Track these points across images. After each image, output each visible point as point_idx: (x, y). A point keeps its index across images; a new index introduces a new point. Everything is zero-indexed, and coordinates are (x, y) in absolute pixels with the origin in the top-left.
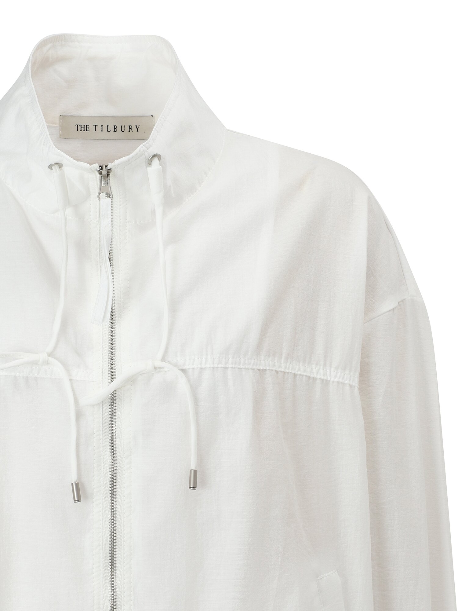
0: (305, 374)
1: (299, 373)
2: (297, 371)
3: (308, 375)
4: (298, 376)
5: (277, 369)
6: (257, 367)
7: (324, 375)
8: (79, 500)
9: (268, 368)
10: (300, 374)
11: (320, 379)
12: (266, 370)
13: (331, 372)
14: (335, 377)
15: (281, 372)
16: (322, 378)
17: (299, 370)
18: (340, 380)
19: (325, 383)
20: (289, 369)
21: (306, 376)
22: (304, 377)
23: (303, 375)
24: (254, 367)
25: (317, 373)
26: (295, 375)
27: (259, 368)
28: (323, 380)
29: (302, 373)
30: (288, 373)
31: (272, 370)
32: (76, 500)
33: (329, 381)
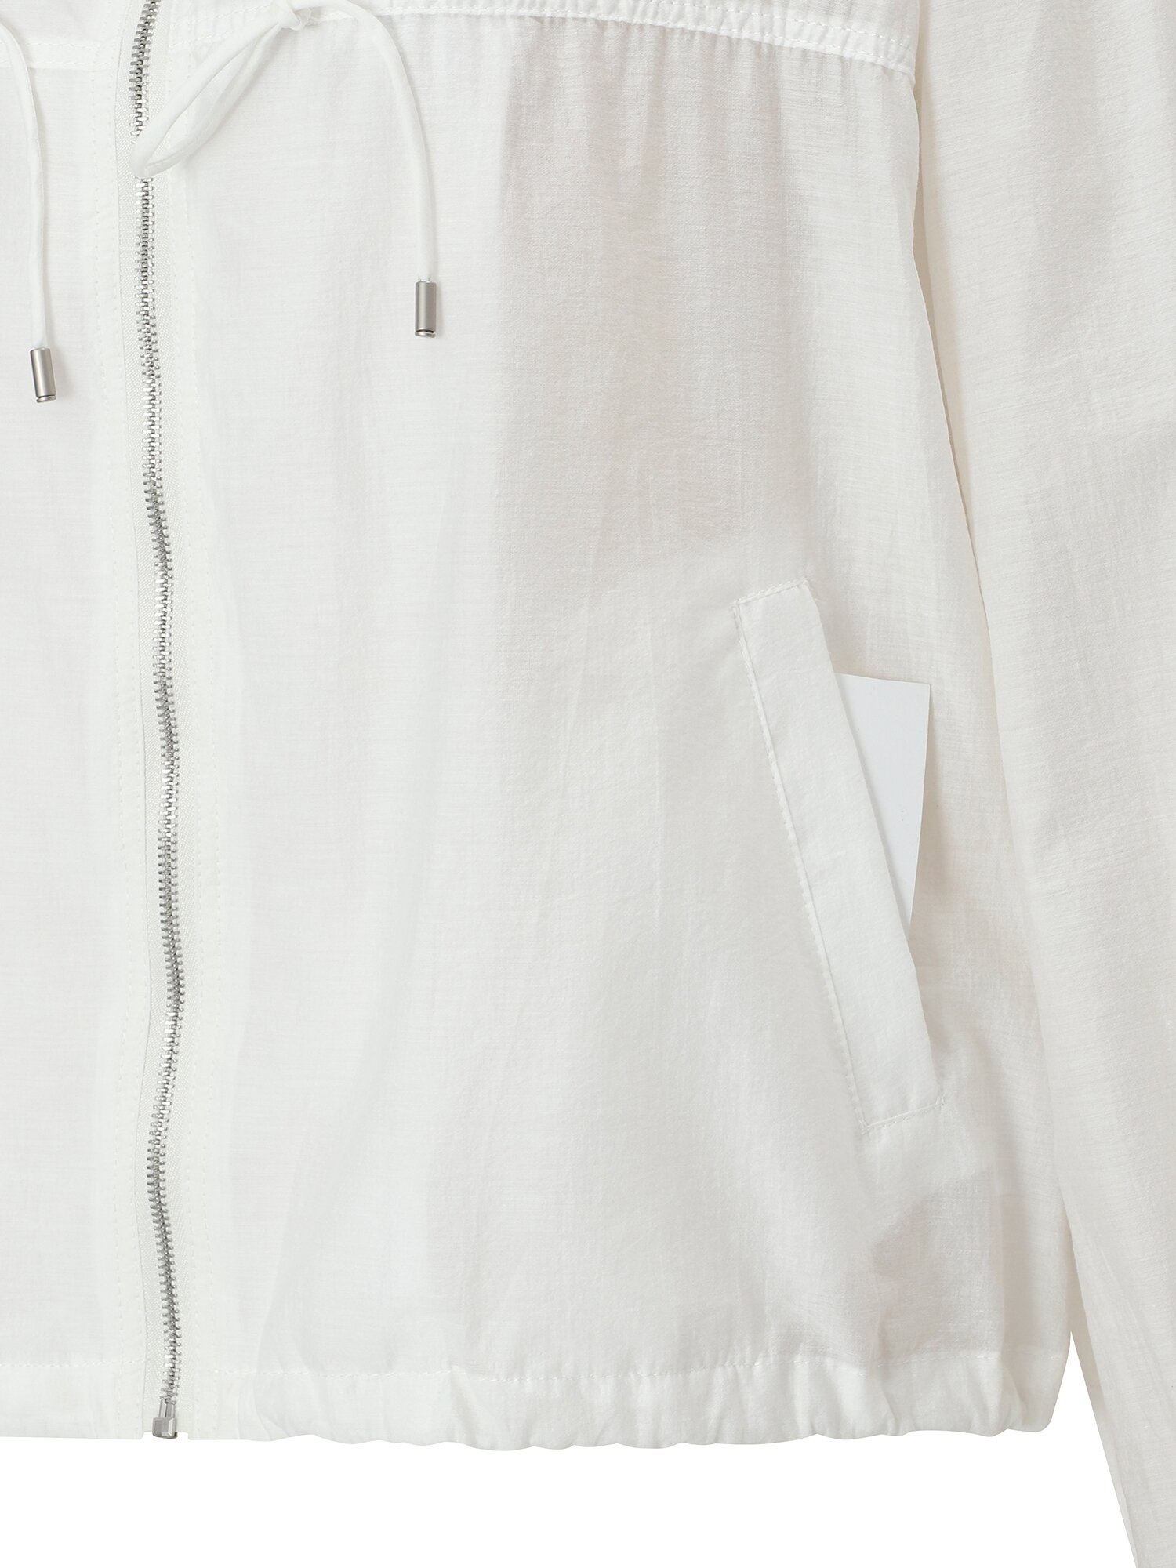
0: (700, 28)
1: (680, 25)
2: (675, 21)
3: (710, 30)
4: (677, 36)
5: (603, 17)
6: (535, 12)
7: (762, 32)
8: (50, 396)
9: (570, 14)
10: (683, 31)
11: (751, 41)
12: (564, 20)
13: (784, 19)
14: (798, 35)
15: (617, 23)
16: (757, 38)
17: (680, 16)
18: (812, 46)
19: (767, 56)
20: (644, 14)
21: (703, 34)
22: (697, 38)
23: (693, 33)
24: (524, 11)
25: (742, 26)
26: (664, 34)
27: (538, 14)
28: (758, 46)
29: (691, 27)
30: (641, 26)
31: (585, 20)
32: (42, 393)
33: (781, 47)
